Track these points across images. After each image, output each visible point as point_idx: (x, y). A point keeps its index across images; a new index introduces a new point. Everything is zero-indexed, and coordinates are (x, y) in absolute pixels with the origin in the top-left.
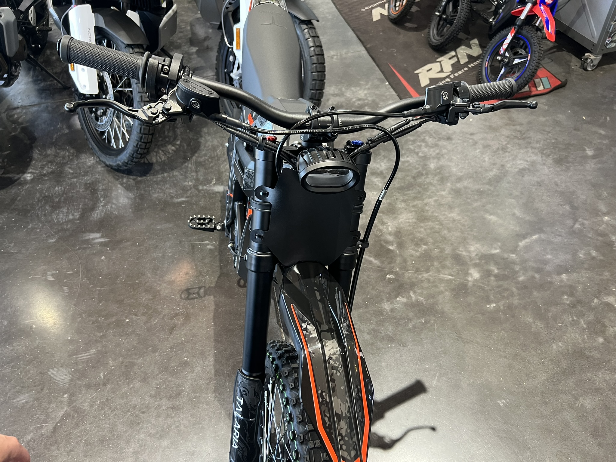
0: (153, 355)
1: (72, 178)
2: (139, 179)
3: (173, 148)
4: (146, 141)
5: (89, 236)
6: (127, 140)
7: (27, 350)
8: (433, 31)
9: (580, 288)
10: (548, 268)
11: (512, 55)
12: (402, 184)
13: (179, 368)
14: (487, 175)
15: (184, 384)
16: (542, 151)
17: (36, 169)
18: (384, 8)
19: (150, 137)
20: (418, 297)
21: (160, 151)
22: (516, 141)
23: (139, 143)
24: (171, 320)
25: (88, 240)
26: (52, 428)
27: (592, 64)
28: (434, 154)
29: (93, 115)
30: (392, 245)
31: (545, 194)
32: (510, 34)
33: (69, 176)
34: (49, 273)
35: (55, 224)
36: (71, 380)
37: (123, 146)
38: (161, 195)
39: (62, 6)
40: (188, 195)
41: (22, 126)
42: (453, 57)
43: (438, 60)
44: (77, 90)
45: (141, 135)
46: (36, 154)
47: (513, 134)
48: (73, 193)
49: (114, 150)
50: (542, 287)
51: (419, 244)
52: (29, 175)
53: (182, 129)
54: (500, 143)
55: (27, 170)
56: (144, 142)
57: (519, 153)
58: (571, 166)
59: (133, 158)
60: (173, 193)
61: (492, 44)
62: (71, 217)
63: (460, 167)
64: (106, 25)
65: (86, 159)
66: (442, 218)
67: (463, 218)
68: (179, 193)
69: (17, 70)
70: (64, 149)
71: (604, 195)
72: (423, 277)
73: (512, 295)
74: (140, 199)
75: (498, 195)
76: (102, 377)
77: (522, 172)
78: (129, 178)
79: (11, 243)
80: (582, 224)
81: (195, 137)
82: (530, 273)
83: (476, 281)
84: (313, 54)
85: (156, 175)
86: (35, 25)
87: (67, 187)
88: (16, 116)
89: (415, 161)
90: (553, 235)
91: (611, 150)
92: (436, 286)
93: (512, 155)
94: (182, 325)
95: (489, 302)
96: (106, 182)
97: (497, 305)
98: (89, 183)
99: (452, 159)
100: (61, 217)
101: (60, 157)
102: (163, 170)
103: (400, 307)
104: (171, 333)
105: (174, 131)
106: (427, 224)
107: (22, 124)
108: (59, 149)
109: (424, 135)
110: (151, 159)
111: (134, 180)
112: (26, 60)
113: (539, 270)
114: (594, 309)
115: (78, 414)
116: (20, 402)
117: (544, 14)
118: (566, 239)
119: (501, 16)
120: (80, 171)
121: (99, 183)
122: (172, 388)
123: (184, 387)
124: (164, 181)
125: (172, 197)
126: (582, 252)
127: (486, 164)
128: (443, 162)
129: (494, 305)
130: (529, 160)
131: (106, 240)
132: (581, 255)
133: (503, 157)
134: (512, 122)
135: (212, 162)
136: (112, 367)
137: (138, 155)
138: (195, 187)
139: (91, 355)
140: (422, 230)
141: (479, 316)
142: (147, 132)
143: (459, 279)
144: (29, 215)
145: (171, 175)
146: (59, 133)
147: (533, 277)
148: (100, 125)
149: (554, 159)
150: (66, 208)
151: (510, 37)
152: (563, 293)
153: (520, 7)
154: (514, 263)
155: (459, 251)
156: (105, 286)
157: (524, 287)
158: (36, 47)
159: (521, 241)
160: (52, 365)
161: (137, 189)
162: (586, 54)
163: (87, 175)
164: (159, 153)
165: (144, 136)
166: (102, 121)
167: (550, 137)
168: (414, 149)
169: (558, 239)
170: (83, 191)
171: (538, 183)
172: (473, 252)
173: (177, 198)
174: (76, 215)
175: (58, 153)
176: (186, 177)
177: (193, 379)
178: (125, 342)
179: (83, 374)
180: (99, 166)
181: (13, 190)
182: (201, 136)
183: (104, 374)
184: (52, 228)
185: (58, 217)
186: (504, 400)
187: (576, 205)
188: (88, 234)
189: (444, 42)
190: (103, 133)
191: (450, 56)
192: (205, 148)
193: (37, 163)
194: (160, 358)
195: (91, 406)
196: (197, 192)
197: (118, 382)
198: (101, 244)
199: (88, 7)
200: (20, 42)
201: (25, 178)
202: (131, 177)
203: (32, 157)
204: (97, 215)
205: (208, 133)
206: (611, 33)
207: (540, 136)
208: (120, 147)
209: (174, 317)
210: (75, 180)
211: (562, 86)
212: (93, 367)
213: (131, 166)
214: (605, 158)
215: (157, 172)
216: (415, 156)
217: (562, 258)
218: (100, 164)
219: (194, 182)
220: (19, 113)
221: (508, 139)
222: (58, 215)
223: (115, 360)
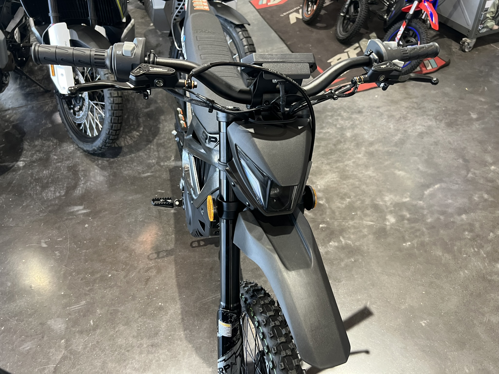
0: (133, 302)
1: (57, 163)
2: (112, 160)
3: (138, 133)
4: (116, 129)
5: (73, 208)
6: (101, 130)
7: (28, 306)
8: (339, 29)
9: (477, 225)
10: (450, 210)
11: (405, 43)
12: (326, 151)
13: (155, 312)
14: (394, 139)
15: (160, 325)
16: (435, 118)
17: (27, 157)
18: (299, 13)
19: (119, 125)
20: (347, 241)
21: (127, 137)
22: (414, 110)
23: (111, 131)
24: (146, 273)
25: (73, 212)
26: (53, 369)
27: (468, 47)
28: (349, 125)
29: (72, 111)
30: (322, 200)
31: (442, 151)
32: (402, 26)
33: (55, 162)
34: (43, 241)
35: (45, 201)
36: (67, 328)
37: (97, 134)
38: (131, 172)
39: (43, 25)
40: (153, 170)
41: (13, 124)
42: (357, 48)
43: (345, 51)
44: (58, 91)
45: (111, 124)
46: (26, 145)
47: (411, 105)
48: (58, 175)
49: (90, 138)
50: (446, 226)
51: (344, 198)
52: (21, 163)
53: (143, 118)
54: (402, 113)
55: (19, 158)
56: (114, 130)
57: (417, 120)
58: (460, 128)
59: (106, 143)
60: (140, 170)
61: (388, 35)
62: (58, 194)
63: (371, 134)
64: (79, 38)
65: (67, 146)
66: (360, 175)
67: (378, 175)
68: (145, 169)
69: (7, 79)
70: (49, 140)
71: (489, 149)
72: (349, 224)
73: (423, 234)
74: (114, 176)
75: (403, 155)
76: (92, 323)
77: (421, 135)
78: (103, 160)
79: (10, 218)
80: (474, 174)
81: (155, 124)
82: (436, 216)
83: (393, 224)
84: (247, 51)
85: (125, 156)
86: (20, 42)
87: (53, 171)
88: (8, 116)
89: (334, 132)
90: (451, 183)
91: (491, 113)
92: (360, 231)
93: (412, 122)
94: (155, 276)
95: (405, 241)
96: (85, 164)
97: (412, 243)
98: (71, 166)
99: (364, 128)
100: (50, 195)
101: (46, 147)
102: (131, 152)
103: (332, 250)
104: (146, 284)
105: (138, 120)
106: (349, 181)
107: (13, 122)
108: (44, 141)
109: (340, 110)
110: (120, 143)
111: (107, 161)
112: (14, 71)
113: (443, 213)
114: (491, 241)
115: (74, 356)
116: (25, 349)
117: (428, 9)
118: (462, 186)
119: (393, 13)
120: (63, 156)
121: (79, 165)
122: (151, 329)
123: (161, 327)
124: (132, 160)
125: (139, 173)
126: (477, 195)
127: (392, 130)
128: (356, 131)
129: (410, 243)
130: (426, 125)
131: (88, 211)
132: (475, 198)
133: (405, 124)
134: (409, 96)
135: (170, 143)
136: (99, 315)
137: (109, 140)
138: (158, 163)
139: (82, 306)
140: (345, 186)
141: (398, 253)
142: (116, 121)
143: (379, 224)
144: (23, 195)
145: (138, 155)
146: (44, 127)
147: (439, 219)
148: (77, 118)
149: (446, 123)
150: (53, 187)
151: (402, 29)
152: (464, 230)
153: (408, 6)
154: (422, 208)
155: (378, 201)
156: (90, 248)
157: (432, 227)
158: (22, 60)
159: (426, 191)
160: (50, 316)
161: (110, 168)
162: (463, 39)
163: (68, 160)
164: (126, 139)
165: (114, 125)
166: (79, 115)
167: (441, 106)
168: (333, 122)
169: (456, 187)
170: (67, 173)
171: (435, 142)
172: (388, 201)
173: (143, 173)
174: (62, 193)
175: (44, 144)
176: (150, 156)
177: (167, 320)
178: (109, 293)
179: (75, 323)
180: (78, 152)
181: (9, 176)
182: (160, 123)
183: (93, 321)
184: (42, 204)
185: (48, 195)
186: (425, 320)
187: (467, 158)
188: (72, 207)
189: (349, 36)
190: (80, 125)
191: (355, 48)
192: (164, 132)
193: (27, 153)
194: (139, 305)
195: (85, 349)
196: (160, 168)
197: (105, 327)
198: (84, 214)
199: (64, 24)
200: (9, 56)
201: (18, 166)
202: (105, 159)
203: (23, 148)
204: (79, 192)
205: (165, 120)
206: (482, 21)
207: (432, 106)
208: (95, 135)
209: (148, 270)
210: (59, 164)
211: (447, 65)
212: (84, 316)
213: (104, 150)
214: (486, 120)
215: (126, 154)
216: (334, 128)
217: (461, 201)
218: (79, 150)
219: (156, 159)
220: (10, 113)
221: (408, 110)
222: (47, 193)
223: (102, 308)
